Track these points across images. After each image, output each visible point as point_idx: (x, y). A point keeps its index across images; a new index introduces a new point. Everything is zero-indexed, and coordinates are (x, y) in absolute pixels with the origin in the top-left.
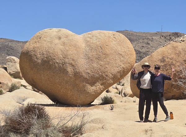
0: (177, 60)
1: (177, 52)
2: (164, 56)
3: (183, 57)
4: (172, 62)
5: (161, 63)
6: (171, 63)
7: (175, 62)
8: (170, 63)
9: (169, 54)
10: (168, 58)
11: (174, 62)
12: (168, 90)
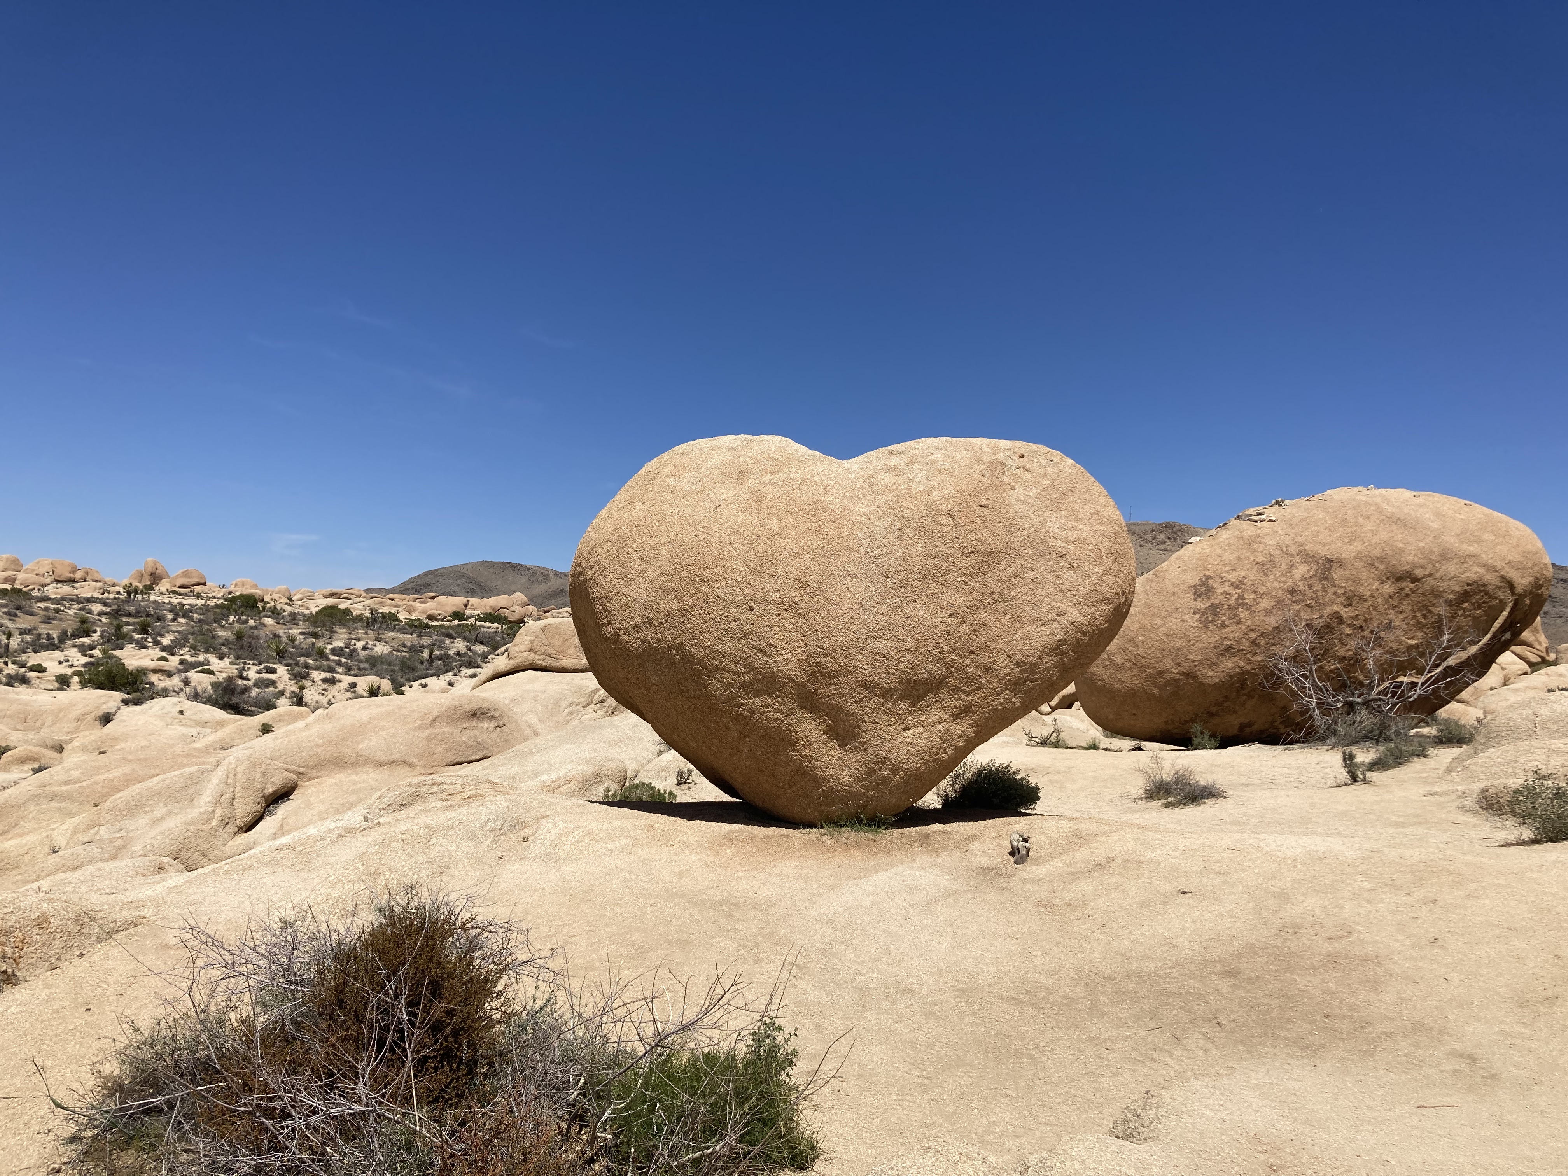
0: (1262, 589)
1: (1261, 559)
2: (1207, 573)
3: (1283, 579)
4: (1241, 597)
5: (1195, 600)
6: (1237, 600)
7: (1252, 596)
8: (1232, 602)
9: (1228, 568)
10: (1223, 581)
11: (1249, 597)
12: (1226, 704)
